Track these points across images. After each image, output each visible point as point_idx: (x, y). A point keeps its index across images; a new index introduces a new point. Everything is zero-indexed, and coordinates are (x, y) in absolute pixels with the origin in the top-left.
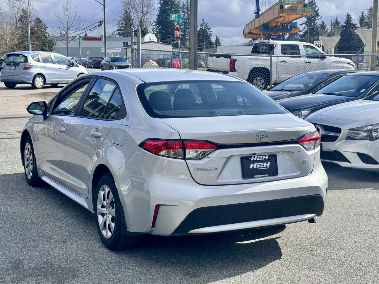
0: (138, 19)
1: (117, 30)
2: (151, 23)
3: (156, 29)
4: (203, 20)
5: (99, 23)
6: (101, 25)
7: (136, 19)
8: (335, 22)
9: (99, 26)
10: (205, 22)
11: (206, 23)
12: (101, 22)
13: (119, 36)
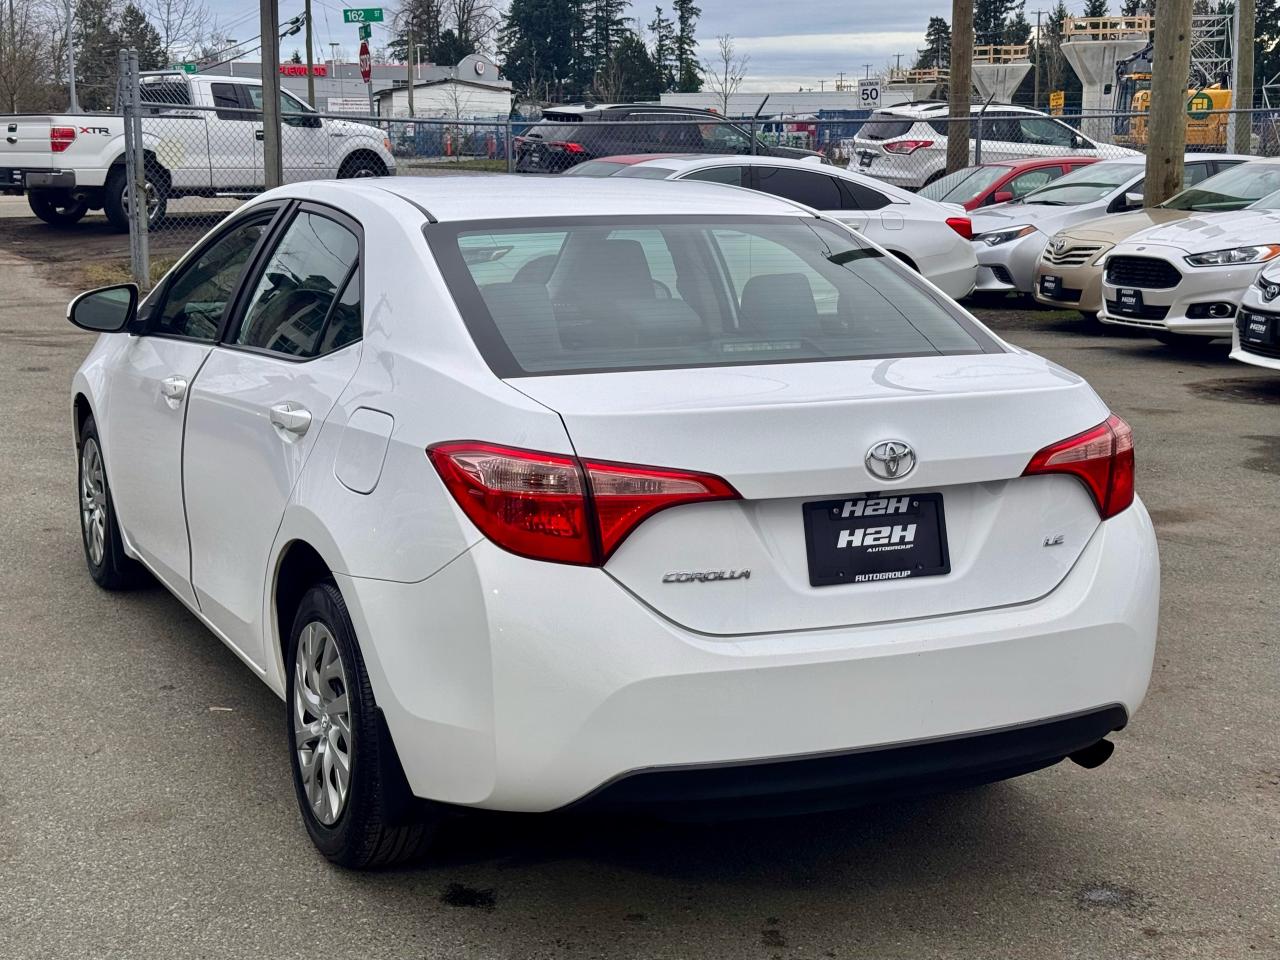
0: (453, 9)
1: (392, 44)
2: (493, 21)
3: (506, 39)
4: (659, 10)
5: (293, 23)
6: (298, 29)
7: (449, 9)
8: (1054, 17)
9: (292, 34)
10: (662, 17)
11: (667, 20)
12: (297, 20)
13: (397, 63)
